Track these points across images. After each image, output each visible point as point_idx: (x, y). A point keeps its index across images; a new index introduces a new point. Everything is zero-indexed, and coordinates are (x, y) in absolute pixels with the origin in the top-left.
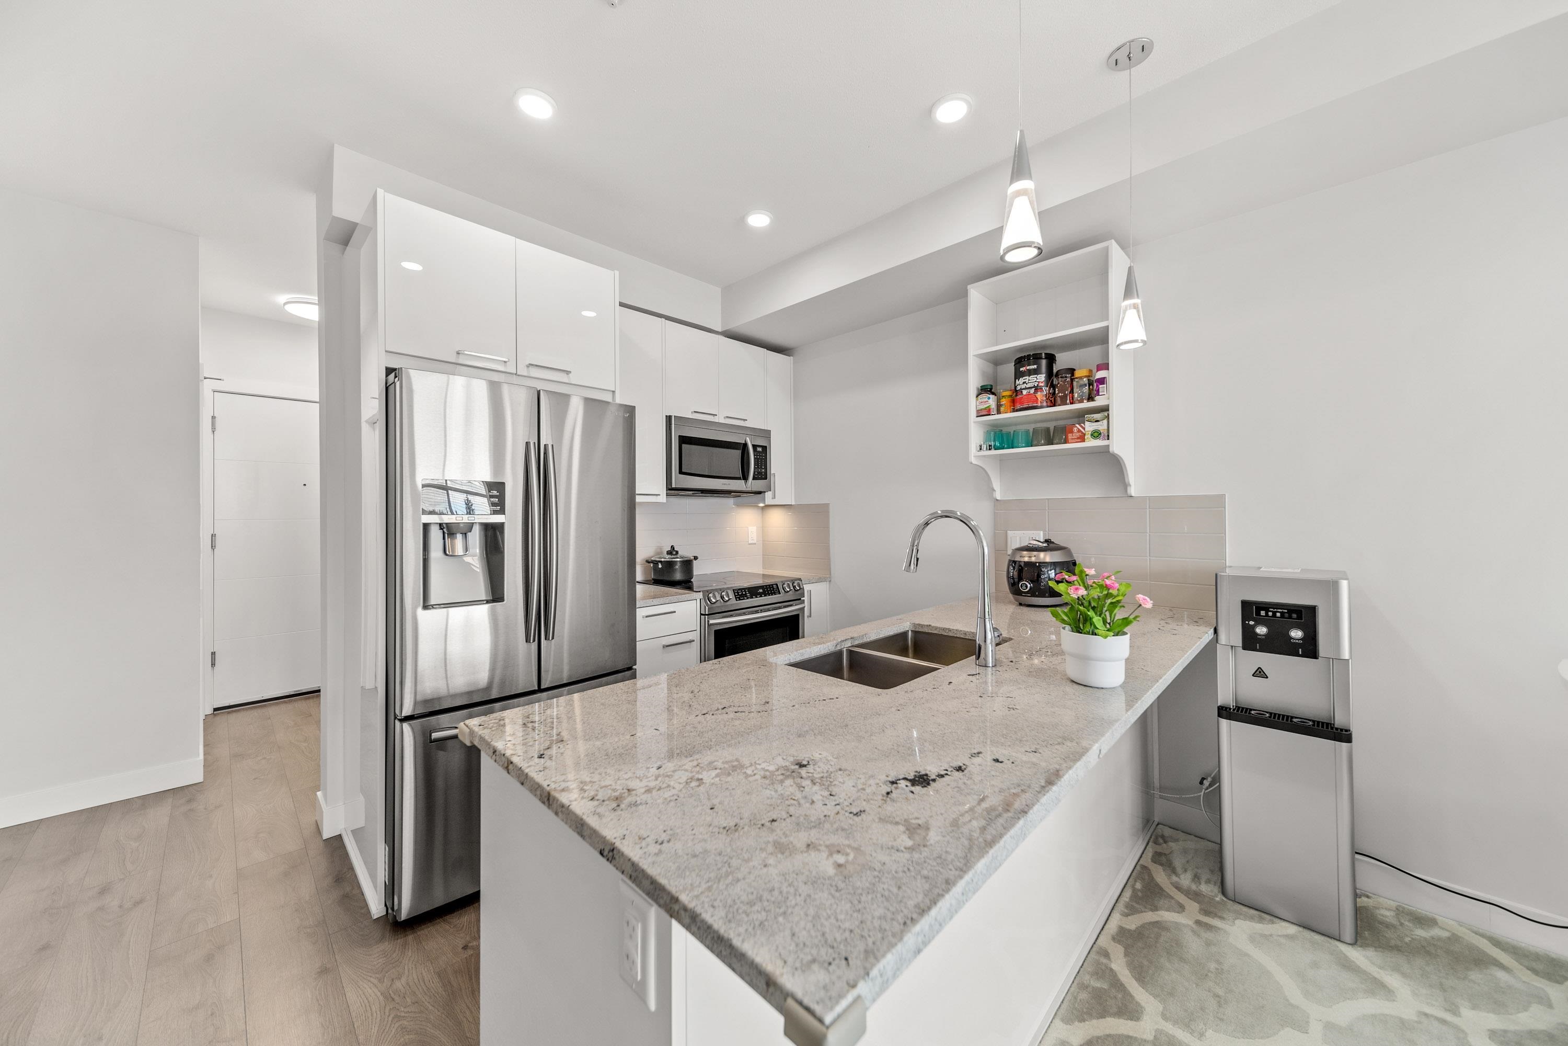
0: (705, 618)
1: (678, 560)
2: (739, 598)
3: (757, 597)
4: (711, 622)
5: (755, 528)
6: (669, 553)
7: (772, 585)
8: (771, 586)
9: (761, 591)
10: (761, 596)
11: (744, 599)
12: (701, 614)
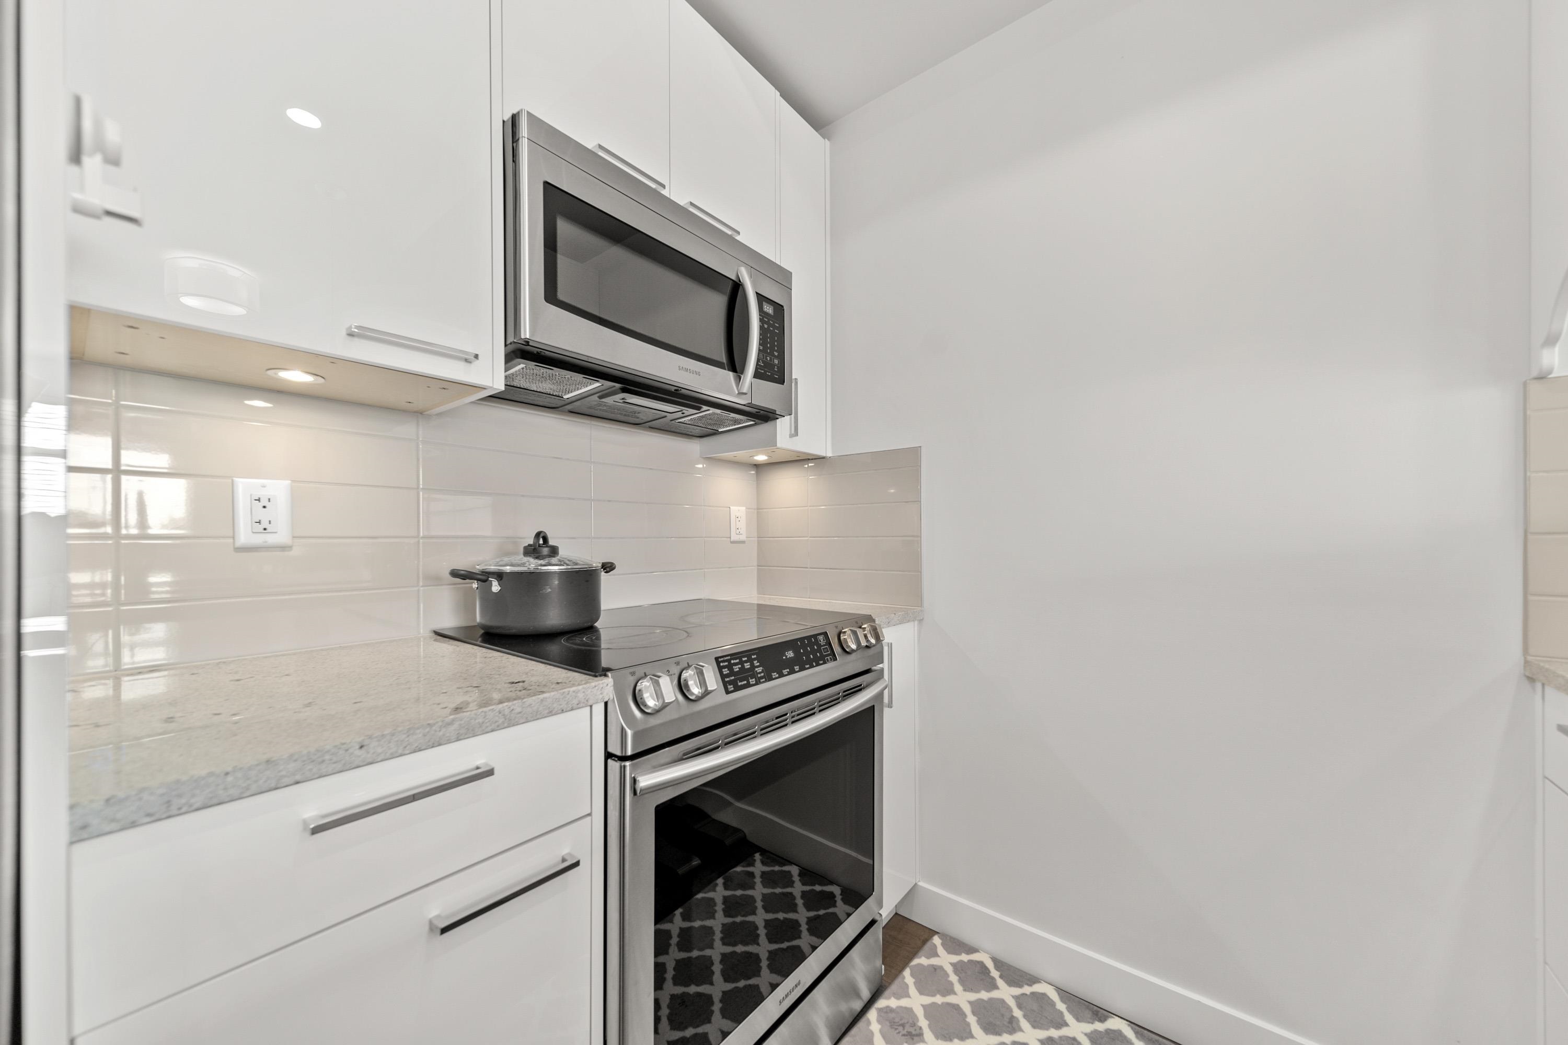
0: (623, 770)
1: (556, 568)
2: (732, 682)
3: (781, 675)
4: (645, 781)
5: (744, 508)
6: (532, 551)
7: (815, 636)
8: (811, 640)
9: (790, 654)
10: (792, 672)
11: (748, 685)
12: (608, 756)
